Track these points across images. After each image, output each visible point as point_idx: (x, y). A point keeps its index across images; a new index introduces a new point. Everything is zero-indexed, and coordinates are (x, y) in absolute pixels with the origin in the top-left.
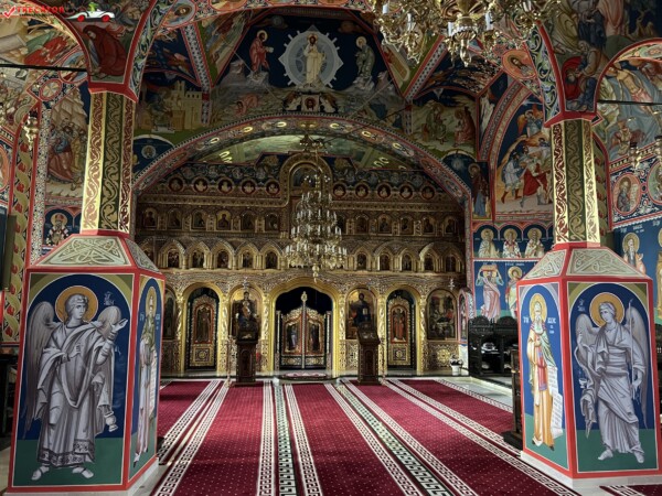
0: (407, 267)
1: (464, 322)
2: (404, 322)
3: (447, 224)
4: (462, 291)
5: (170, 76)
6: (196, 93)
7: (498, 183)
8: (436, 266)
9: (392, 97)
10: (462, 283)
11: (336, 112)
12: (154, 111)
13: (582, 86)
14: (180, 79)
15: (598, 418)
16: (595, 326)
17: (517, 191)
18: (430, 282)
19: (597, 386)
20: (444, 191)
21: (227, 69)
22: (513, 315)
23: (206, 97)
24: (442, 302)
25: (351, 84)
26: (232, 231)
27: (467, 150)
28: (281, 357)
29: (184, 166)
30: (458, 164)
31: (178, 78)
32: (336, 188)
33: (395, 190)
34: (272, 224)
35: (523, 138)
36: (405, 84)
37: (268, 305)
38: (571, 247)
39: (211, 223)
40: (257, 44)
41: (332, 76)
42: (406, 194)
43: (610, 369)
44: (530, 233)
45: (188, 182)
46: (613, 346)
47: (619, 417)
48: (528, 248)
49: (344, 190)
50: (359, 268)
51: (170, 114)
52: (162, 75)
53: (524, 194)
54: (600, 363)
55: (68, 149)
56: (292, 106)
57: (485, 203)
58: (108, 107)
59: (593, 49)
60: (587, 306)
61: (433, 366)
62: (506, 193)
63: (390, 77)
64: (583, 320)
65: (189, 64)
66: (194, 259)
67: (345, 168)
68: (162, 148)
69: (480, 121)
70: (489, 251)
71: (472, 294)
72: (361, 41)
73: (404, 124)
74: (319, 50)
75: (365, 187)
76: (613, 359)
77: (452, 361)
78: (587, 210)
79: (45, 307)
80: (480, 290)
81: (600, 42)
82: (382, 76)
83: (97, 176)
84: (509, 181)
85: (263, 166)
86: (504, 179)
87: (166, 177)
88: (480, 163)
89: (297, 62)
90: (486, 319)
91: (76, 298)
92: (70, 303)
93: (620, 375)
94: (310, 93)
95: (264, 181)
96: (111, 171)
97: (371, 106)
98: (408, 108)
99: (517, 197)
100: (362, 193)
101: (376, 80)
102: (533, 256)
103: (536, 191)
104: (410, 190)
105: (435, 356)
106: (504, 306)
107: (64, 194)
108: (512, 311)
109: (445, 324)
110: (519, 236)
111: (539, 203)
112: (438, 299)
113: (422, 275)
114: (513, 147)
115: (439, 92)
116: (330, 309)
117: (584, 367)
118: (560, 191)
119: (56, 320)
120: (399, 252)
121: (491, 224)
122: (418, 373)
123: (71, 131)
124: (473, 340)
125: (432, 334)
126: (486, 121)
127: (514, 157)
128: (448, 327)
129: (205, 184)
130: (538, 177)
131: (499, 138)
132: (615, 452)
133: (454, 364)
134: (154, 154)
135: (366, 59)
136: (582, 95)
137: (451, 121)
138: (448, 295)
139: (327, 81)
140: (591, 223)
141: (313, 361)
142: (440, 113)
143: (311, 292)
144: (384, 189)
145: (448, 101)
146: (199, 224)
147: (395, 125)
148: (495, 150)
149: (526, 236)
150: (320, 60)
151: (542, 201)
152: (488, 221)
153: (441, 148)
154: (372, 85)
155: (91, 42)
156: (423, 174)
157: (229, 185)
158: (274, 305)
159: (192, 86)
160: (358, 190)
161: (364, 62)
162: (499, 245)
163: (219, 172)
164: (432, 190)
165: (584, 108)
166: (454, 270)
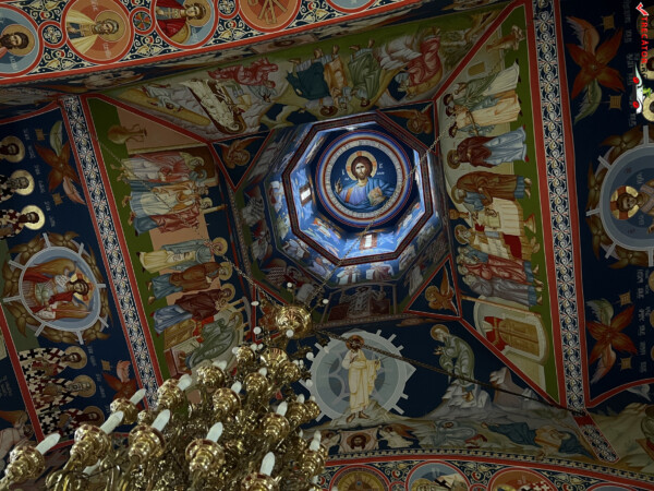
9: (536, 411)
72: (440, 332)
74: (369, 355)
82: (499, 378)
94: (359, 427)
98: (583, 420)
150: (372, 370)
154: (484, 396)
161: (454, 360)
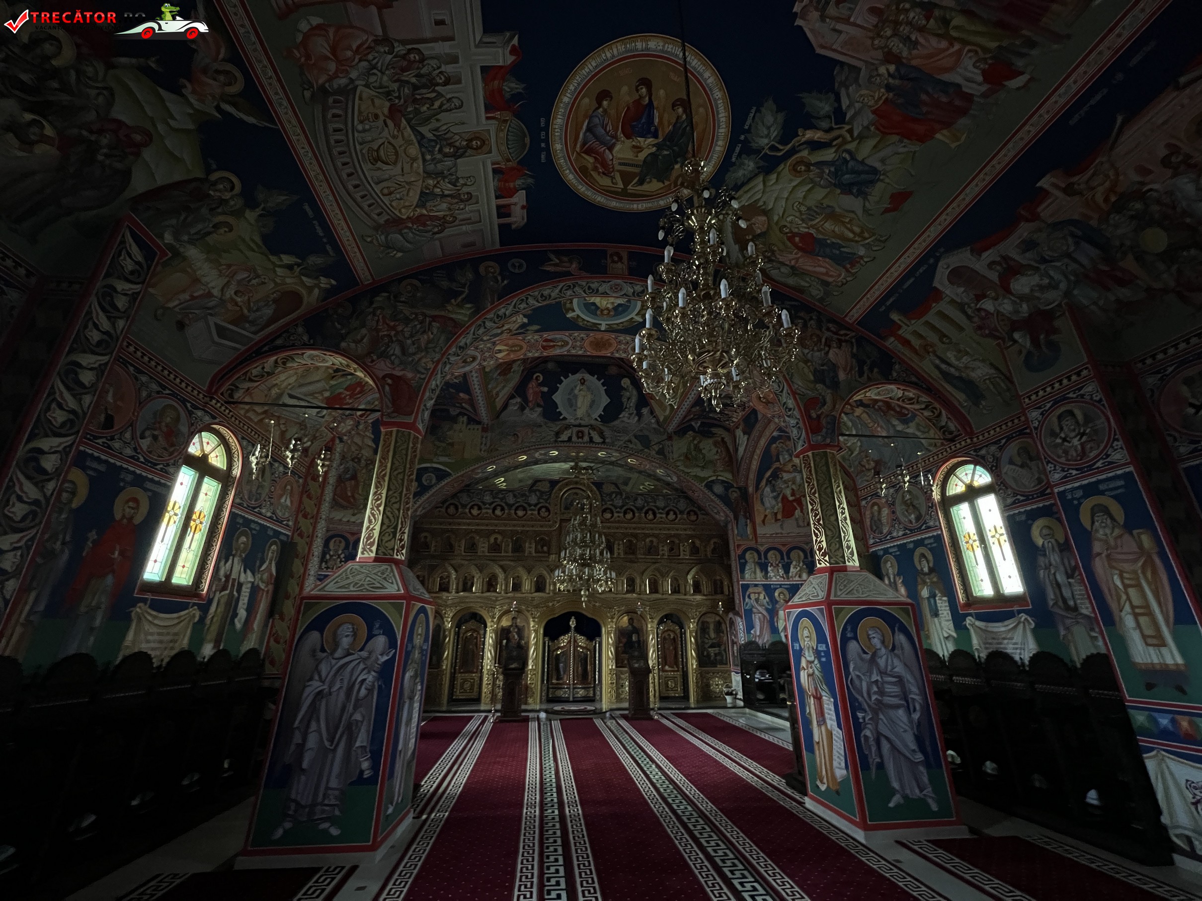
0: (675, 591)
1: (735, 648)
2: (676, 649)
3: (712, 546)
4: (731, 615)
5: (454, 412)
6: (476, 427)
7: (758, 507)
8: (704, 588)
9: (654, 429)
10: (730, 606)
11: (604, 442)
12: (437, 443)
13: (824, 422)
14: (464, 414)
15: (881, 757)
16: (865, 653)
17: (776, 514)
18: (698, 605)
19: (875, 720)
20: (707, 514)
21: (505, 406)
22: (784, 640)
23: (485, 430)
24: (712, 626)
25: (616, 417)
26: (503, 554)
27: (727, 476)
28: (548, 688)
29: (461, 491)
30: (719, 489)
31: (460, 414)
32: (604, 511)
33: (661, 513)
34: (542, 547)
35: (776, 465)
36: (666, 418)
37: (536, 631)
38: (832, 571)
39: (483, 547)
40: (532, 385)
41: (600, 411)
42: (671, 516)
43: (888, 700)
44: (792, 554)
45: (464, 506)
46: (886, 673)
47: (905, 756)
48: (792, 570)
49: (612, 513)
50: (628, 592)
51: (452, 444)
52: (448, 411)
53: (783, 517)
54: (875, 693)
55: (354, 477)
56: (564, 437)
57: (747, 525)
58: (396, 442)
59: (829, 391)
60: (854, 630)
61: (707, 696)
62: (766, 516)
63: (652, 412)
64: (853, 646)
65: (472, 402)
66: (465, 584)
67: (613, 493)
68: (441, 475)
69: (737, 450)
70: (755, 573)
71: (741, 618)
72: (626, 382)
73: (666, 453)
74: (589, 389)
75: (632, 511)
76: (889, 689)
77: (725, 690)
78: (843, 535)
79: (315, 635)
80: (749, 613)
81: (835, 385)
82: (645, 411)
83: (380, 505)
84: (767, 504)
85: (535, 491)
86: (763, 503)
87: (443, 502)
88: (739, 488)
89: (569, 400)
90: (757, 644)
91: (345, 626)
92: (339, 632)
93: (897, 707)
94: (580, 426)
95: (535, 505)
96: (393, 500)
97: (636, 437)
98: (670, 438)
99: (777, 520)
100: (629, 516)
101: (640, 415)
102: (797, 578)
103: (793, 515)
104: (675, 513)
105: (708, 685)
106: (774, 630)
107: (345, 520)
108: (783, 635)
109: (717, 650)
110: (782, 558)
111: (799, 526)
112: (708, 622)
113: (691, 598)
114: (768, 474)
115: (696, 425)
116: (599, 635)
117: (860, 699)
118: (815, 516)
119: (323, 650)
120: (668, 573)
121: (755, 546)
122: (693, 706)
123: (359, 460)
124: (745, 668)
125: (704, 660)
126: (741, 450)
127: (770, 482)
128: (720, 654)
129: (480, 508)
130: (794, 501)
131: (755, 465)
132: (905, 797)
133: (728, 694)
134: (434, 481)
135: (630, 397)
136: (824, 430)
137: (709, 448)
138: (718, 618)
139: (596, 415)
140: (848, 547)
141: (581, 693)
142: (699, 442)
143: (579, 617)
144: (650, 512)
145: (706, 431)
146: (472, 547)
147: (658, 453)
148: (752, 476)
149: (789, 558)
150: (589, 397)
151: (801, 523)
152: (752, 544)
153: (702, 474)
154: (637, 418)
155: (387, 388)
156: (687, 498)
157: (503, 509)
158: (542, 632)
159: (473, 420)
160: (625, 513)
161: (629, 399)
162: (764, 568)
163: (494, 498)
164: (696, 514)
165: (828, 441)
166: (722, 593)
